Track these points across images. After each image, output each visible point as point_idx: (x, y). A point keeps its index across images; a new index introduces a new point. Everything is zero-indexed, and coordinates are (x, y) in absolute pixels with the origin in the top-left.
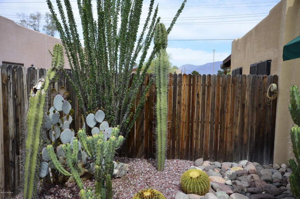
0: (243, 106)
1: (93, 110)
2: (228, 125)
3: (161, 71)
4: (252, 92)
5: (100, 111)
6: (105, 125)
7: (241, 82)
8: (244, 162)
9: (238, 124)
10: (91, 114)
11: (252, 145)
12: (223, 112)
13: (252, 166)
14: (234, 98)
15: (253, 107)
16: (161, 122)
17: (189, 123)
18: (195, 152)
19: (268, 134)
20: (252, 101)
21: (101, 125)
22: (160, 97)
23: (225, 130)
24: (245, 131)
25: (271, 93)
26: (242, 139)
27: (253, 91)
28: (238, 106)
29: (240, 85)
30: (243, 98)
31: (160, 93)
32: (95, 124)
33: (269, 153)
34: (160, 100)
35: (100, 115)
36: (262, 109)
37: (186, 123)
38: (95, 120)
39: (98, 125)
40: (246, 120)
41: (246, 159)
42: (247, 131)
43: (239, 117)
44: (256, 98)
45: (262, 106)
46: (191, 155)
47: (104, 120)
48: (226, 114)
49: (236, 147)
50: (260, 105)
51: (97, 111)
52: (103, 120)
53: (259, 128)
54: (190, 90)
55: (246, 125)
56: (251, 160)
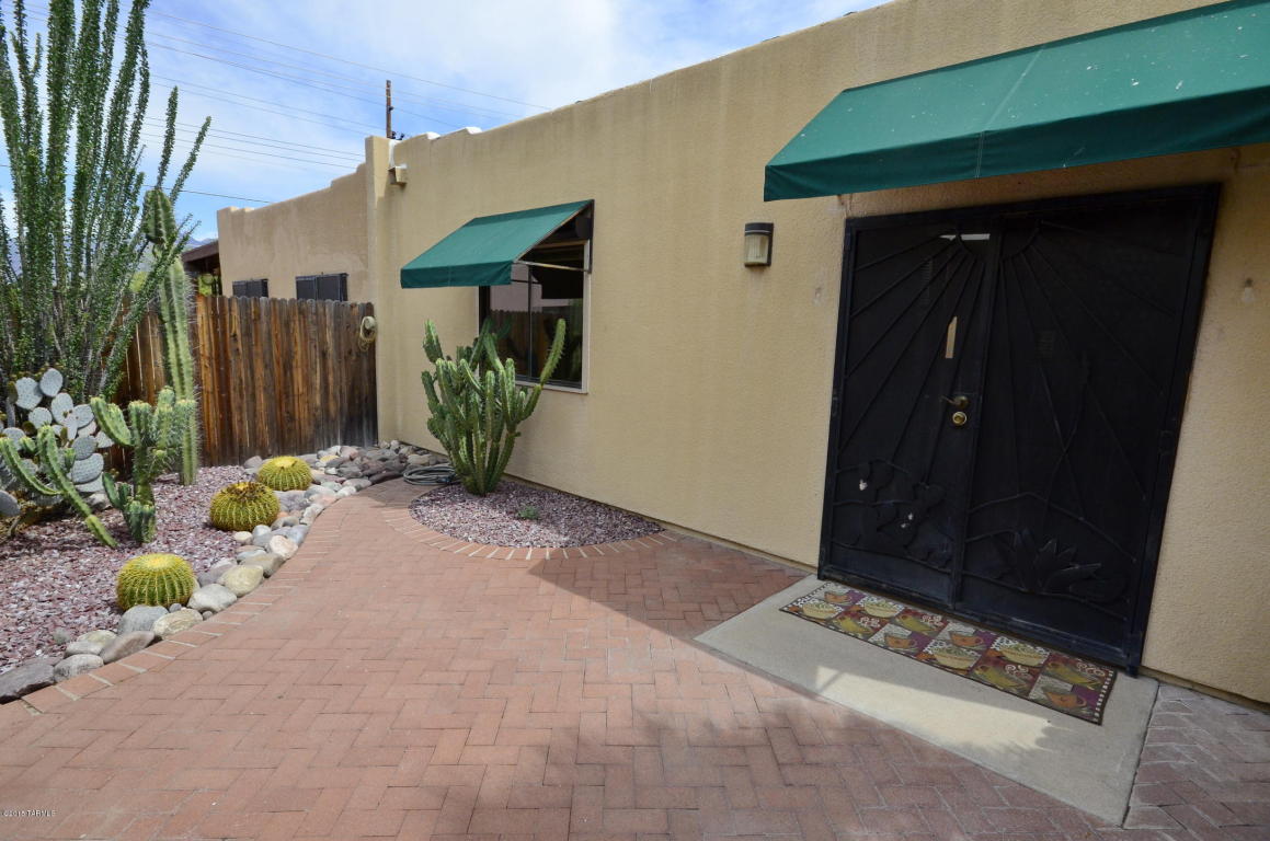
0: (324, 355)
1: (35, 370)
2: (301, 390)
3: (173, 289)
4: (335, 330)
5: (52, 370)
6: (62, 401)
7: (316, 314)
8: (336, 448)
9: (318, 387)
10: (24, 378)
11: (344, 420)
12: (288, 367)
13: (350, 451)
14: (306, 341)
15: (339, 355)
16: (183, 389)
17: (220, 393)
18: (241, 447)
19: (366, 399)
20: (338, 346)
21: (54, 402)
22: (175, 341)
23: (296, 398)
24: (331, 397)
25: (368, 332)
26: (327, 411)
27: (337, 329)
28: (315, 354)
29: (314, 318)
30: (323, 342)
31: (175, 332)
32: (38, 400)
33: (371, 428)
34: (177, 346)
35: (52, 381)
36: (354, 358)
37: (213, 393)
38: (39, 391)
39: (46, 402)
40: (331, 379)
41: (336, 444)
42: (335, 397)
43: (318, 374)
44: (342, 341)
45: (354, 353)
46: (233, 453)
47: (60, 392)
48: (294, 372)
49: (317, 426)
50: (350, 352)
51: (46, 371)
52: (58, 389)
53: (352, 389)
54: (215, 327)
55: (331, 388)
56: (344, 443)
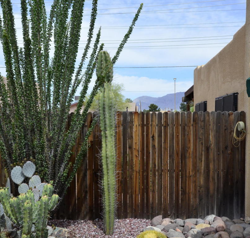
0: (208, 149)
1: (20, 161)
2: (191, 173)
3: (107, 110)
4: (217, 132)
6: (35, 180)
7: (204, 121)
8: (211, 217)
9: (202, 171)
11: (219, 196)
12: (184, 157)
13: (220, 222)
14: (196, 139)
15: (218, 150)
16: (108, 173)
17: (143, 172)
18: (152, 208)
19: (237, 182)
20: (218, 143)
21: (31, 180)
22: (106, 142)
23: (187, 179)
24: (211, 179)
25: (239, 133)
26: (208, 189)
27: (218, 131)
28: (201, 149)
29: (203, 123)
30: (207, 140)
31: (106, 137)
32: (22, 179)
33: (240, 205)
34: (106, 145)
35: (29, 168)
36: (229, 152)
37: (139, 172)
38: (23, 174)
39: (26, 180)
40: (211, 166)
41: (213, 214)
42: (213, 179)
43: (203, 162)
44: (221, 139)
45: (229, 148)
46: (148, 212)
48: (187, 160)
49: (201, 200)
50: (226, 148)
52: (33, 173)
53: (227, 174)
54: (143, 131)
55: (211, 172)
56: (219, 215)
